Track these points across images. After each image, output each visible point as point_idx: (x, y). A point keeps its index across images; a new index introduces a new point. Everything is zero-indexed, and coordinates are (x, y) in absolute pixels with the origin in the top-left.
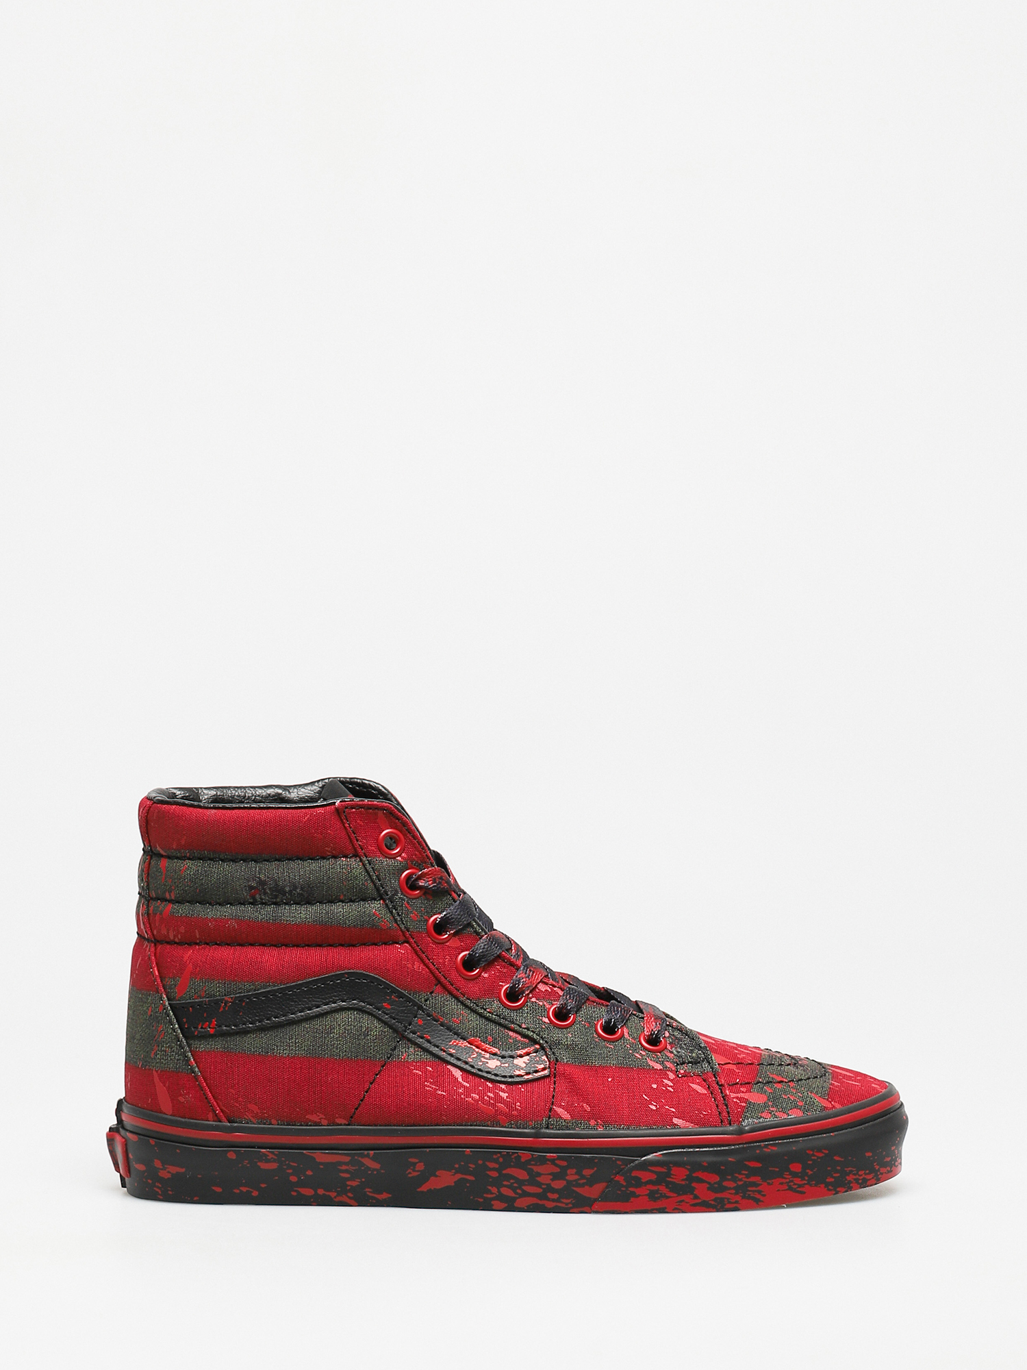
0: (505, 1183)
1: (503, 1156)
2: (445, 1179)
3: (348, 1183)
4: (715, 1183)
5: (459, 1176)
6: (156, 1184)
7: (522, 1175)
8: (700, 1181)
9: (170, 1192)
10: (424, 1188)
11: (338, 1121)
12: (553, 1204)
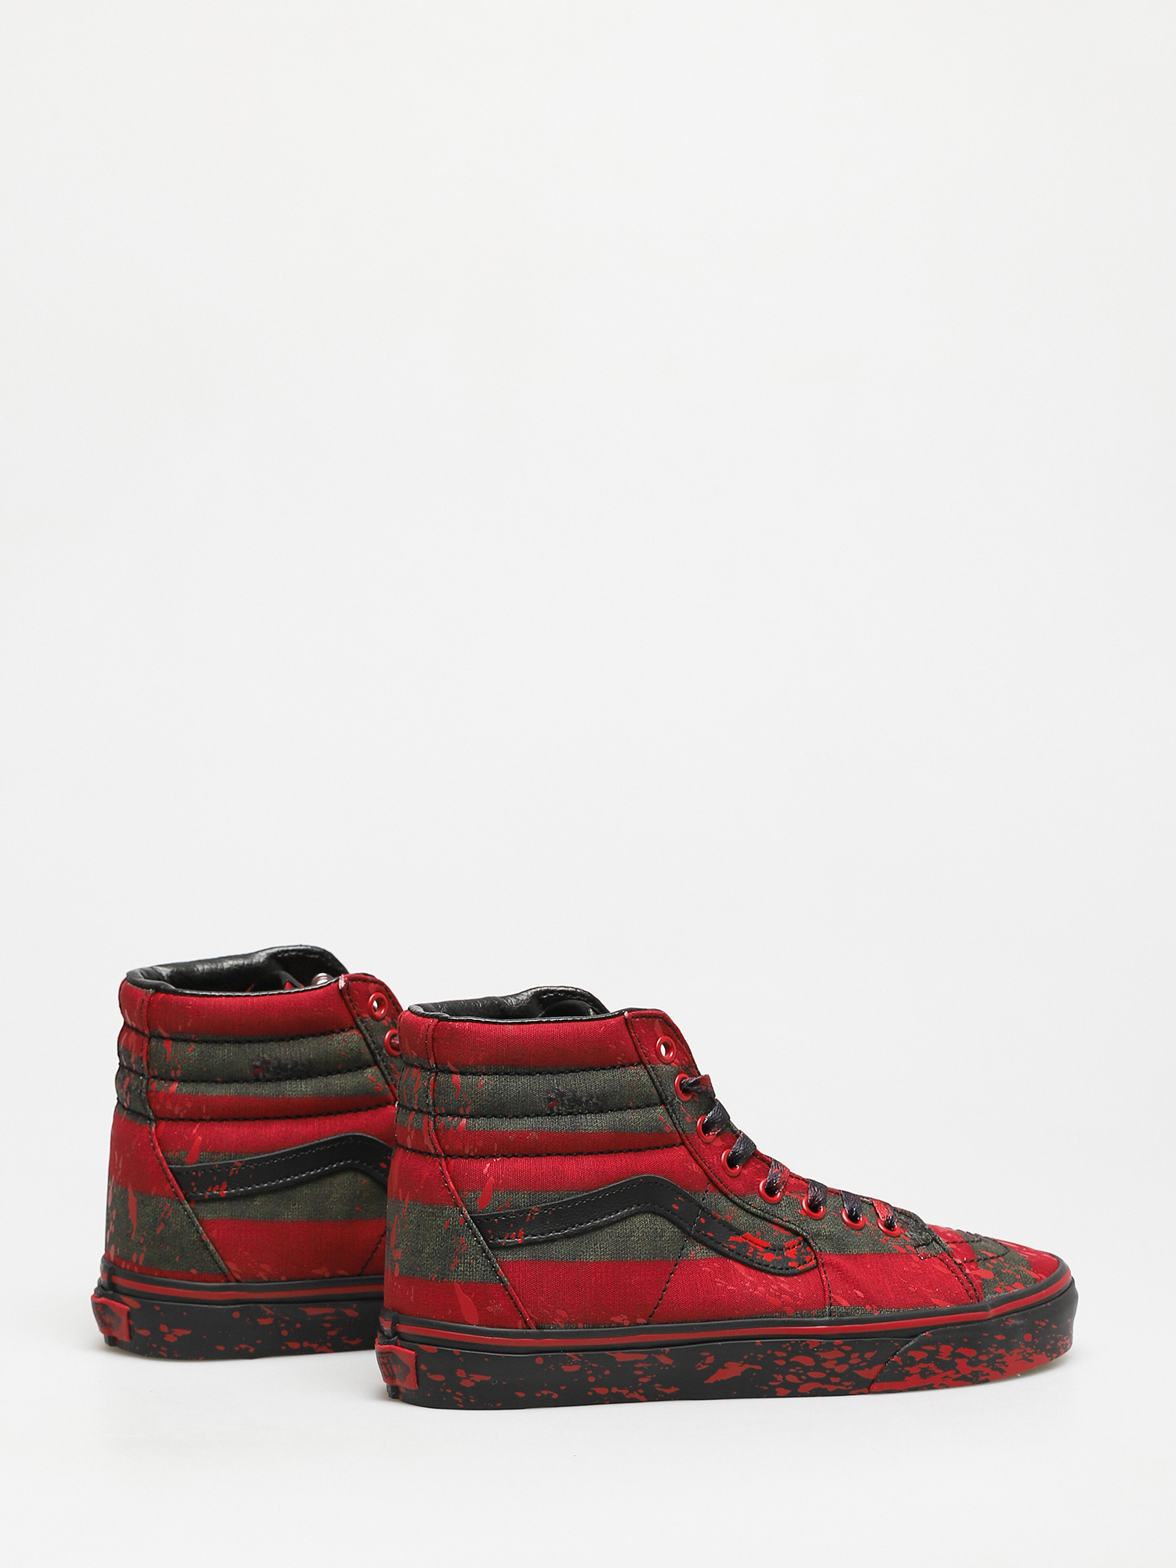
0: (791, 1370)
1: (791, 1345)
2: (733, 1370)
3: (640, 1380)
4: (973, 1358)
5: (747, 1366)
6: (457, 1393)
7: (808, 1361)
8: (961, 1356)
9: (472, 1401)
10: (711, 1380)
11: (639, 1321)
12: (835, 1388)
